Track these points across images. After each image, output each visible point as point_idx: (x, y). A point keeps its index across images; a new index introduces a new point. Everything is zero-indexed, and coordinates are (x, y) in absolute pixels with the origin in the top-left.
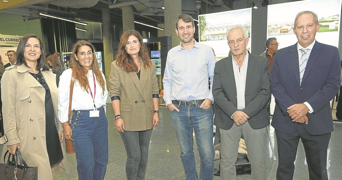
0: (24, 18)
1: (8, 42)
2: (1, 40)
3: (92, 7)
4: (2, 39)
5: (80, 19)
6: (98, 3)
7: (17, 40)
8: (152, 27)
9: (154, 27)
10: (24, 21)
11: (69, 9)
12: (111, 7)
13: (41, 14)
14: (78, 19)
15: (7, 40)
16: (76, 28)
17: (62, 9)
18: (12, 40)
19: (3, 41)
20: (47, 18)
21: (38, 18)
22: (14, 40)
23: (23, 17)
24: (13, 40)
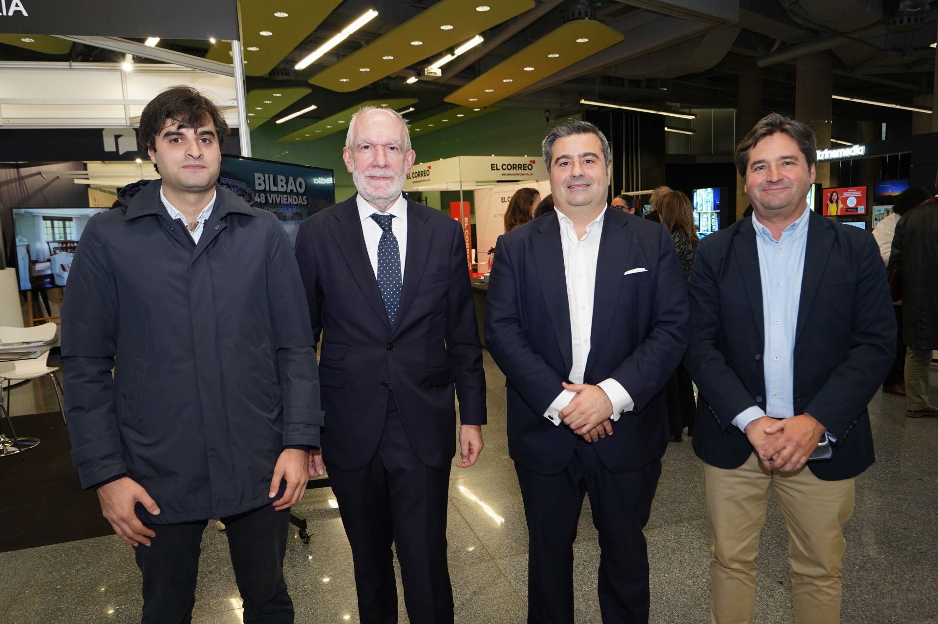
0: (547, 114)
1: (507, 172)
2: (492, 169)
3: (709, 70)
4: (495, 166)
5: (678, 105)
6: (727, 56)
7: (524, 167)
8: (894, 106)
9: (898, 107)
10: (548, 120)
11: (652, 83)
12: (761, 63)
13: (583, 102)
14: (673, 104)
15: (505, 167)
16: (666, 129)
17: (635, 83)
18: (514, 167)
19: (497, 169)
20: (597, 109)
21: (578, 112)
22: (519, 168)
23: (546, 111)
24: (517, 168)
